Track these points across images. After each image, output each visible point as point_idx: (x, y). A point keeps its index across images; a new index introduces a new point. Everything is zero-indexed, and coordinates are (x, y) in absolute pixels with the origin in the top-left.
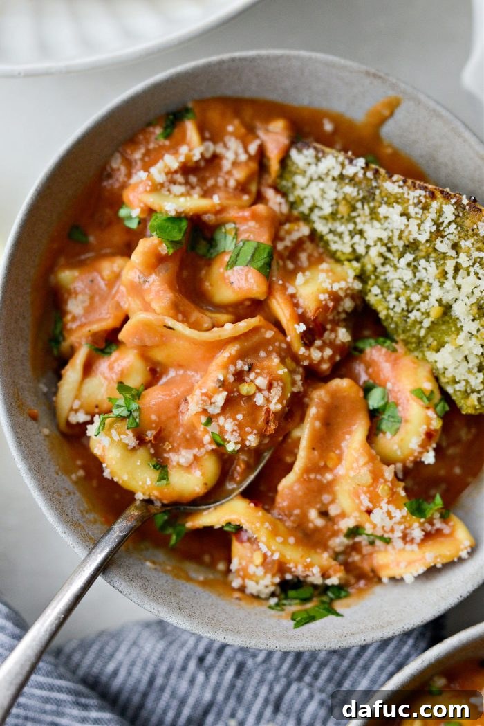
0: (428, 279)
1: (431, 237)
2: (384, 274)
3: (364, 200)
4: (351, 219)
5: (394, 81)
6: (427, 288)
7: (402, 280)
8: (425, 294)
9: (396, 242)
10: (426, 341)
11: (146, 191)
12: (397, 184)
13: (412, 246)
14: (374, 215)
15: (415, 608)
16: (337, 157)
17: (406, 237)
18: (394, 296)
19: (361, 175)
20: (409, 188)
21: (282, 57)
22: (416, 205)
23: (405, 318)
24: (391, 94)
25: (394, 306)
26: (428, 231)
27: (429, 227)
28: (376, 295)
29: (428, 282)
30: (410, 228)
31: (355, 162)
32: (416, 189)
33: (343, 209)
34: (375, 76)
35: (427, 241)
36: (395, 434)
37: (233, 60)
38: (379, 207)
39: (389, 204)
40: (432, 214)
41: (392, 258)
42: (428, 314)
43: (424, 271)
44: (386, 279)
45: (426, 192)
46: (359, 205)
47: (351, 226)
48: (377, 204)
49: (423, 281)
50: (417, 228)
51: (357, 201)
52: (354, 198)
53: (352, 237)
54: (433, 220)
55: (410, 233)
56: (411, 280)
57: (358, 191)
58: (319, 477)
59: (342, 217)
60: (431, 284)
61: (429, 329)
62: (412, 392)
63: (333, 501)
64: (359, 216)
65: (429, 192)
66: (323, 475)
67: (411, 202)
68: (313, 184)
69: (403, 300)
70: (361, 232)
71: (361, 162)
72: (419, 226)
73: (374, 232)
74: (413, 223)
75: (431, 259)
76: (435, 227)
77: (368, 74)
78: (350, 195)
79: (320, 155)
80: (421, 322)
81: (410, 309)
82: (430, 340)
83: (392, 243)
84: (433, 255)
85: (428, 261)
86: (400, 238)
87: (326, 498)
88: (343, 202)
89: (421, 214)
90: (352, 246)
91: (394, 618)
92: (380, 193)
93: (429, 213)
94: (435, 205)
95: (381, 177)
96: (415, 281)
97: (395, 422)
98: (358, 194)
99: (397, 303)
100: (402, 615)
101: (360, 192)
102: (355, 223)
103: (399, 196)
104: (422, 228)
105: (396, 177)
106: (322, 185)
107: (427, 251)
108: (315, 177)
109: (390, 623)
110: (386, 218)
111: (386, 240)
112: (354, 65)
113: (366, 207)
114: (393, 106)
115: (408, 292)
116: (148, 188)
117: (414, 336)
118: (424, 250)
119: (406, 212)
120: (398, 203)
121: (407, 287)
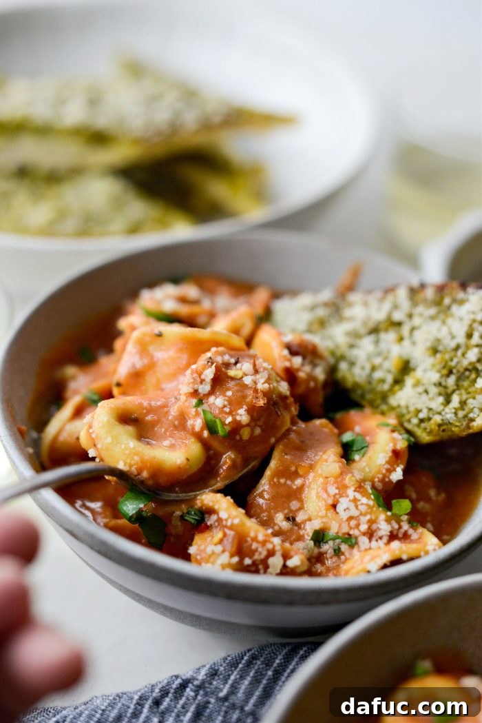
36: (363, 456)
58: (289, 482)
63: (301, 508)
66: (293, 482)
87: (294, 505)
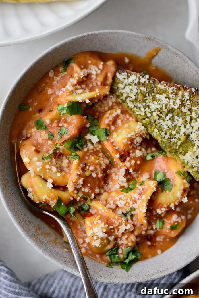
0: (179, 124)
1: (179, 106)
2: (160, 123)
3: (149, 93)
4: (144, 101)
5: (158, 41)
6: (178, 128)
7: (168, 126)
8: (178, 131)
9: (164, 109)
10: (179, 151)
11: (67, 95)
12: (163, 85)
13: (171, 111)
14: (154, 99)
15: (177, 262)
16: (137, 75)
17: (168, 107)
18: (164, 132)
19: (147, 82)
20: (169, 87)
21: (109, 33)
22: (172, 93)
23: (170, 142)
24: (156, 46)
25: (165, 137)
26: (178, 104)
27: (178, 102)
28: (156, 133)
29: (179, 126)
30: (170, 103)
31: (144, 77)
32: (172, 87)
33: (140, 97)
34: (149, 39)
35: (178, 108)
36: (170, 191)
37: (89, 35)
38: (156, 95)
39: (160, 94)
40: (179, 97)
41: (163, 116)
42: (179, 139)
43: (177, 121)
44: (160, 126)
45: (176, 88)
46: (147, 95)
47: (144, 104)
48: (155, 94)
49: (177, 125)
50: (173, 103)
51: (146, 93)
52: (145, 92)
53: (145, 109)
54: (180, 99)
55: (170, 105)
56: (171, 125)
57: (146, 89)
59: (140, 101)
60: (180, 126)
61: (180, 146)
62: (176, 173)
64: (147, 99)
65: (178, 87)
67: (170, 92)
68: (127, 87)
69: (168, 134)
70: (148, 106)
71: (147, 76)
72: (174, 102)
73: (154, 106)
74: (171, 101)
75: (180, 116)
76: (181, 102)
77: (146, 38)
78: (143, 91)
79: (129, 75)
80: (177, 143)
81: (171, 138)
82: (181, 150)
83: (163, 110)
84: (180, 114)
85: (178, 117)
86: (166, 108)
88: (140, 94)
89: (174, 97)
90: (145, 112)
91: (169, 267)
92: (156, 89)
93: (178, 96)
94: (180, 93)
95: (156, 83)
96: (173, 126)
97: (170, 186)
98: (147, 90)
99: (166, 136)
100: (172, 265)
101: (148, 89)
102: (146, 103)
103: (164, 90)
104: (175, 103)
105: (162, 82)
106: (131, 87)
107: (178, 112)
108: (127, 84)
109: (167, 269)
110: (159, 99)
111: (160, 109)
112: (141, 35)
113: (150, 95)
114: (157, 51)
115: (171, 131)
116: (68, 94)
117: (174, 149)
118: (177, 112)
119: (168, 97)
120: (164, 93)
121: (169, 128)
